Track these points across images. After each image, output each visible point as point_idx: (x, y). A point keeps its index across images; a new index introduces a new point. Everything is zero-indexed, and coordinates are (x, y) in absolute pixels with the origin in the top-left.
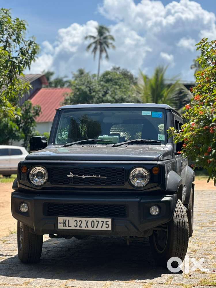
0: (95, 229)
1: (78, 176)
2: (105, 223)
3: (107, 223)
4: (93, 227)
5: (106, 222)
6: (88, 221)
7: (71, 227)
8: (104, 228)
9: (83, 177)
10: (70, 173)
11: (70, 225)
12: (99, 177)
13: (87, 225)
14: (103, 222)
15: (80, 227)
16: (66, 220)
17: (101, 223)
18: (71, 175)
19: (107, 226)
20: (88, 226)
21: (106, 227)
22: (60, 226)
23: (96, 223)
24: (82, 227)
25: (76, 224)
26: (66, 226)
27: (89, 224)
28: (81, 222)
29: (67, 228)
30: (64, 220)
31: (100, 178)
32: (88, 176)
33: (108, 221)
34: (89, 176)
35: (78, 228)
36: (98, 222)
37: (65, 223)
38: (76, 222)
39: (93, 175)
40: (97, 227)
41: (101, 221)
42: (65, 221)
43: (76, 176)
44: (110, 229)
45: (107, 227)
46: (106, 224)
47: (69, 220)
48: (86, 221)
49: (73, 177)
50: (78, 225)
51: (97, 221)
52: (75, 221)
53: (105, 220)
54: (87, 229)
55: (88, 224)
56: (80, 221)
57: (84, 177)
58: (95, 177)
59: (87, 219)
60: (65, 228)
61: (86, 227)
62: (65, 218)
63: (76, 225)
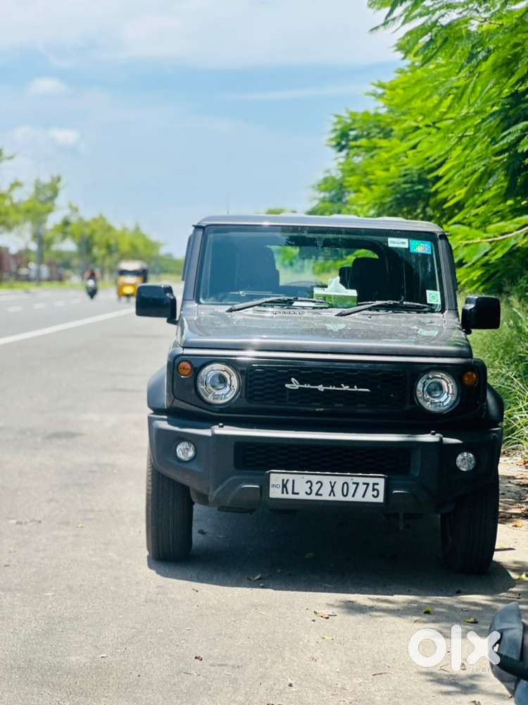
0: (349, 498)
1: (309, 386)
2: (371, 487)
3: (376, 487)
4: (346, 496)
5: (374, 484)
6: (335, 483)
7: (298, 494)
8: (369, 498)
9: (321, 388)
10: (293, 380)
11: (295, 491)
12: (356, 389)
13: (332, 491)
14: (368, 484)
15: (317, 494)
16: (288, 480)
17: (362, 488)
18: (294, 385)
19: (375, 493)
20: (335, 494)
21: (373, 496)
22: (275, 493)
23: (352, 487)
24: (321, 495)
25: (310, 488)
26: (287, 493)
27: (338, 489)
28: (320, 484)
29: (290, 496)
30: (283, 480)
31: (357, 391)
32: (331, 388)
33: (377, 484)
34: (334, 388)
35: (313, 497)
36: (358, 484)
37: (284, 486)
38: (309, 484)
39: (342, 385)
40: (353, 496)
41: (364, 484)
42: (285, 483)
43: (305, 386)
44: (381, 499)
45: (376, 495)
46: (374, 490)
47: (293, 481)
48: (331, 483)
49: (297, 388)
50: (314, 492)
51: (354, 483)
52: (307, 482)
53: (371, 481)
54: (332, 498)
55: (335, 489)
56: (317, 483)
57: (322, 390)
58: (346, 391)
59: (333, 479)
60: (285, 496)
61: (330, 495)
62: (286, 477)
63: (309, 492)
